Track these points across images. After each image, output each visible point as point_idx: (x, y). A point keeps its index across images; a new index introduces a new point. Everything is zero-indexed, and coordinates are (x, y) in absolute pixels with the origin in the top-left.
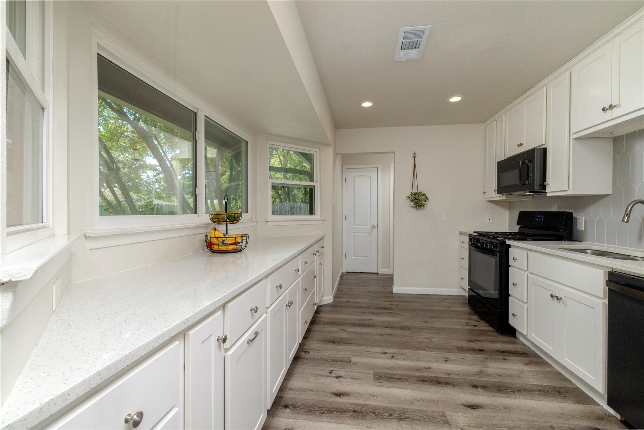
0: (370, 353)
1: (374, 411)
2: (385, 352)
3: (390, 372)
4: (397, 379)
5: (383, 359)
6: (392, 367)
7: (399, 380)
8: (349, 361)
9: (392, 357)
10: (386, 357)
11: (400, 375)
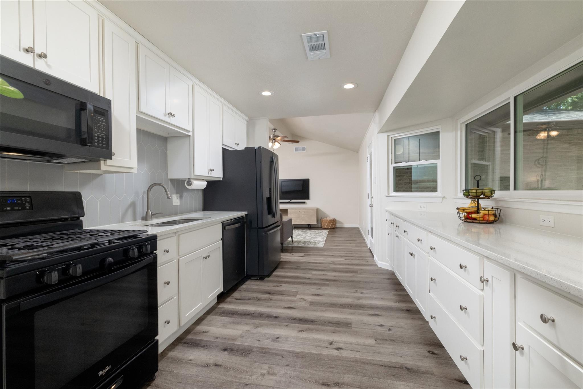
0: (355, 350)
1: (351, 307)
2: (338, 350)
3: (336, 328)
4: (332, 323)
5: (341, 341)
6: (334, 333)
7: (331, 322)
8: (377, 340)
9: (331, 344)
10: (338, 344)
11: (329, 326)
